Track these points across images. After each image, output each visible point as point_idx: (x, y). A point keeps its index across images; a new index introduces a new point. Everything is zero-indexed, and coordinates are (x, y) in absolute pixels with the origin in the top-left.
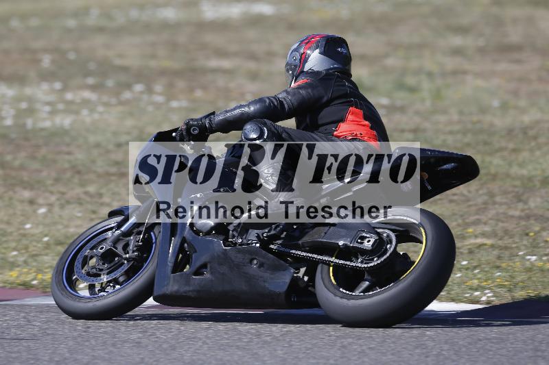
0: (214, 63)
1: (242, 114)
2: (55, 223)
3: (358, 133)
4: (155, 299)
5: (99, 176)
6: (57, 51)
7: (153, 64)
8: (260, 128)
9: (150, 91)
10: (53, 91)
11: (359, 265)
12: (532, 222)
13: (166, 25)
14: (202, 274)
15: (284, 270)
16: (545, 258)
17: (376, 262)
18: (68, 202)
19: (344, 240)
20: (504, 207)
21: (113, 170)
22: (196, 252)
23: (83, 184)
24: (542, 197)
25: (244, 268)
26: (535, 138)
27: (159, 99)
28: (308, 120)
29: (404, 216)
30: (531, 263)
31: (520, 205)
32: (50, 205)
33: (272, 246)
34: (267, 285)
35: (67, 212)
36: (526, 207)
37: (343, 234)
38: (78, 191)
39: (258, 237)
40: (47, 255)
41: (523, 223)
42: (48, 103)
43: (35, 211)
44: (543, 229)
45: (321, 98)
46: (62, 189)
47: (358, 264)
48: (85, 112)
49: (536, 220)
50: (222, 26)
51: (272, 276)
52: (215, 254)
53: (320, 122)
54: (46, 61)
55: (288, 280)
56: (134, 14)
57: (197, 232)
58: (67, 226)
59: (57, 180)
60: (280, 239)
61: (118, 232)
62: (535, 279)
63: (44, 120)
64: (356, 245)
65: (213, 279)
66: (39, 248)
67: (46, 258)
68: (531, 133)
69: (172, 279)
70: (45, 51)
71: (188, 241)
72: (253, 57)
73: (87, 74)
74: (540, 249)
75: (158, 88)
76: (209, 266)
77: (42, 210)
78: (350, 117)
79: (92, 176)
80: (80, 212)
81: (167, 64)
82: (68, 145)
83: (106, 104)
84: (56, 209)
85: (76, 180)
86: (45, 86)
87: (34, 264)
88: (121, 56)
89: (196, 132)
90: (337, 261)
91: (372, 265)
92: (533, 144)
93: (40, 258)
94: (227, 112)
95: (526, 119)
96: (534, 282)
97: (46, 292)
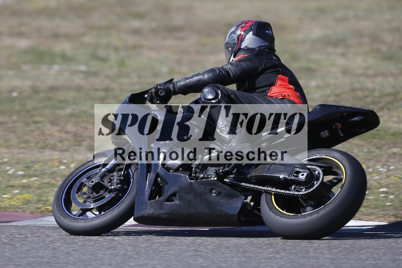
1: (199, 81)
3: (286, 94)
4: (135, 220)
8: (215, 90)
11: (292, 192)
14: (172, 201)
15: (237, 197)
19: (283, 175)
22: (167, 184)
25: (206, 196)
28: (247, 85)
33: (225, 180)
34: (224, 209)
37: (283, 169)
39: (216, 172)
45: (257, 68)
51: (228, 202)
52: (183, 186)
53: (257, 86)
55: (240, 205)
57: (168, 169)
60: (232, 174)
61: (104, 169)
64: (293, 178)
65: (181, 204)
69: (149, 205)
71: (161, 176)
76: (177, 195)
78: (279, 83)
89: (163, 94)
94: (186, 79)
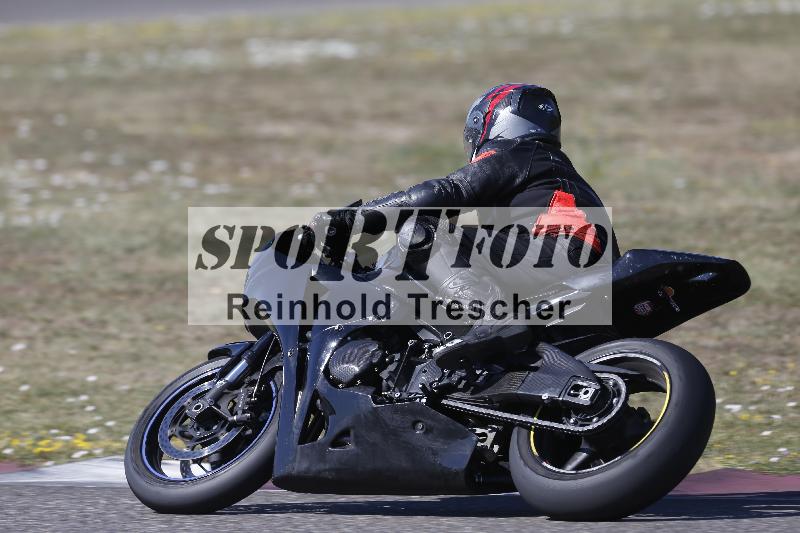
0: (268, 128)
2: (38, 365)
4: (274, 483)
5: (102, 295)
6: (40, 114)
7: (180, 131)
9: (175, 170)
10: (34, 172)
11: (572, 428)
12: (734, 354)
13: (197, 75)
14: (344, 445)
15: (462, 439)
16: (752, 408)
17: (595, 424)
18: (57, 334)
19: (550, 392)
20: (693, 333)
21: (122, 286)
22: (333, 412)
23: (77, 308)
24: (748, 319)
25: (405, 435)
26: (737, 232)
27: (188, 182)
29: (642, 353)
30: (733, 414)
31: (717, 331)
32: (30, 339)
33: (445, 402)
35: (55, 348)
36: (724, 333)
37: (549, 382)
38: (71, 317)
39: (424, 388)
40: (25, 411)
41: (720, 357)
42: (27, 191)
43: (8, 348)
44: (750, 366)
46: (49, 315)
47: (570, 426)
48: (80, 203)
49: (739, 352)
50: (279, 74)
51: (447, 447)
52: (362, 416)
54: (24, 128)
55: (468, 452)
56: (151, 58)
57: (334, 383)
58: (55, 369)
59: (41, 302)
60: (456, 390)
61: (220, 383)
62: (737, 438)
63: (20, 214)
64: (568, 398)
65: (360, 451)
66: (15, 400)
67: (24, 416)
68: (732, 225)
69: (299, 453)
70: (23, 114)
71: (322, 396)
72: (325, 119)
73: (84, 146)
74: (747, 395)
75: (187, 166)
76: (352, 433)
77: (19, 347)
79: (91, 296)
80: (73, 348)
81: (199, 130)
82: (56, 250)
83: (112, 191)
84: (40, 345)
85: (68, 302)
86: (22, 165)
87: (8, 424)
88: (132, 120)
90: (540, 422)
91: (590, 427)
92: (735, 241)
93: (15, 416)
95: (725, 205)
96: (736, 442)
97: (24, 466)
